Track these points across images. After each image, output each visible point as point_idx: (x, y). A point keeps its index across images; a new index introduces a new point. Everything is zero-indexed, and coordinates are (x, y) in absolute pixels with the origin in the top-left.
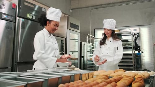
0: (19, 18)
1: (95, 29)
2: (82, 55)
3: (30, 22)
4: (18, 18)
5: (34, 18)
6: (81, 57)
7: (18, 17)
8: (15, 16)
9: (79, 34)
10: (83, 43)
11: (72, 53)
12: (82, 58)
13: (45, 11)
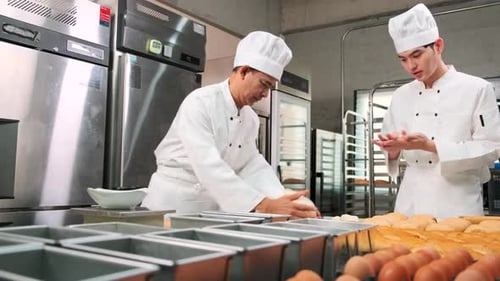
0: (120, 54)
1: (355, 93)
2: (318, 170)
3: (163, 67)
4: (117, 54)
5: (169, 53)
6: (315, 174)
7: (118, 49)
8: (108, 46)
9: (309, 105)
10: (321, 134)
11: (289, 164)
12: (318, 180)
13: (201, 32)
